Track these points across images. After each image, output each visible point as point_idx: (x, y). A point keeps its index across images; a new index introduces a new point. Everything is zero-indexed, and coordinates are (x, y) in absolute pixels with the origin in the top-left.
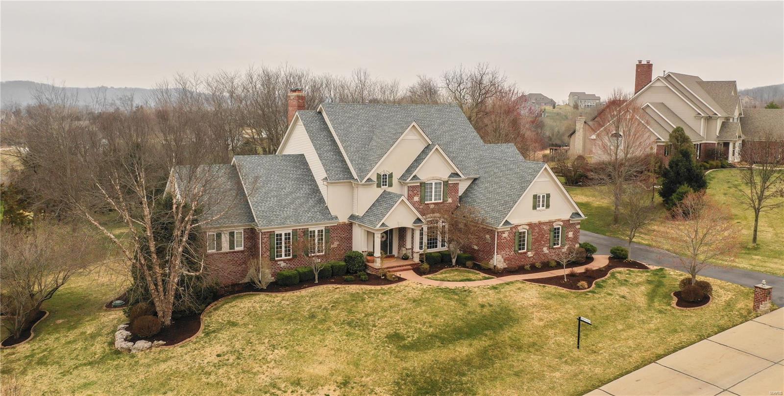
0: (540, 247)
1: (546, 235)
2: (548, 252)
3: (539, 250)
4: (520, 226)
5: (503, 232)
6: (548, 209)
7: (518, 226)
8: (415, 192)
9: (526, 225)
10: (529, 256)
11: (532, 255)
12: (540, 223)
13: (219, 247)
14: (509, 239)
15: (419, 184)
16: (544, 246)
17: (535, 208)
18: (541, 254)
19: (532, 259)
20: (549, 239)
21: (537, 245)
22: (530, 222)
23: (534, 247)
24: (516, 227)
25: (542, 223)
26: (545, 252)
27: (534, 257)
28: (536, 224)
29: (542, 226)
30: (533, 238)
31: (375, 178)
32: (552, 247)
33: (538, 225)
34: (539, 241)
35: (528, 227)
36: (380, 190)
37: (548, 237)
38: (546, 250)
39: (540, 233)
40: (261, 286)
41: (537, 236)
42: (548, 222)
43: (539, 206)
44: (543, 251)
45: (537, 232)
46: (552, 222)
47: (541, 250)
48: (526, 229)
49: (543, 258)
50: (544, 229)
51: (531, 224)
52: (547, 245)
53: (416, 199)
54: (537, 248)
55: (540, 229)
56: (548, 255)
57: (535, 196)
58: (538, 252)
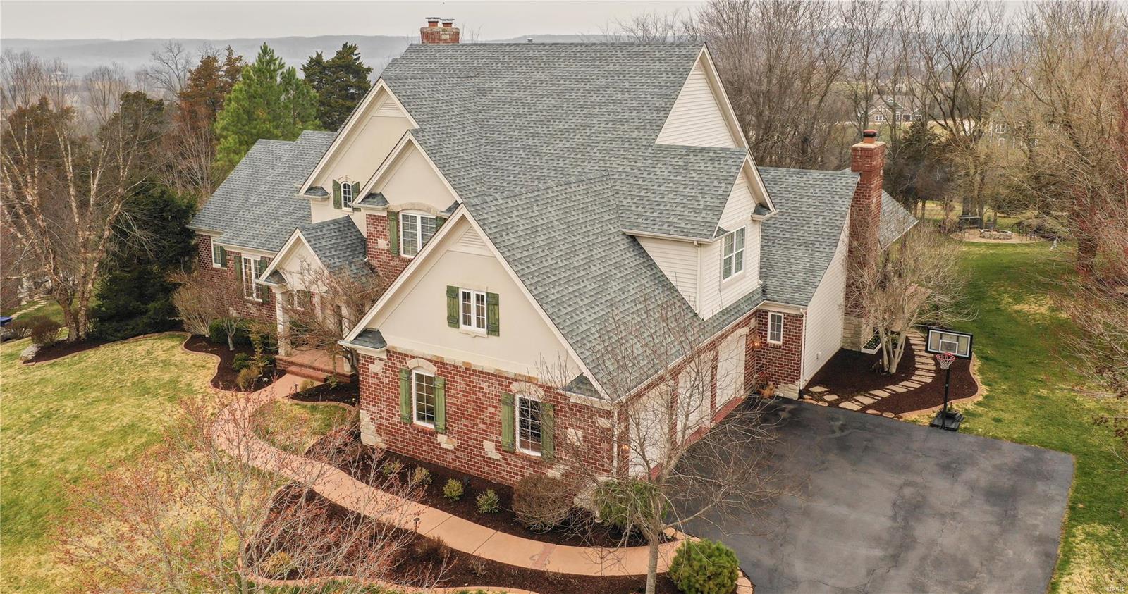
0: (473, 435)
1: (492, 410)
2: (497, 456)
3: (471, 442)
4: (412, 357)
5: (371, 360)
6: (493, 338)
7: (407, 356)
8: (380, 229)
9: (429, 360)
10: (443, 446)
11: (450, 447)
12: (470, 371)
13: (224, 264)
14: (385, 380)
15: (385, 214)
16: (485, 435)
17: (453, 321)
18: (477, 455)
19: (451, 456)
20: (500, 423)
21: (465, 425)
22: (439, 357)
23: (455, 428)
24: (403, 357)
25: (474, 371)
26: (490, 455)
27: (459, 453)
28: (456, 367)
29: (476, 379)
30: (449, 403)
31: (329, 189)
32: (510, 450)
33: (464, 372)
34: (470, 418)
35: (436, 368)
36: (339, 214)
37: (496, 415)
38: (494, 451)
39: (473, 397)
40: (205, 331)
41: (464, 403)
42: (493, 375)
43: (467, 321)
44: (484, 449)
45: (463, 391)
46: (507, 378)
47: (477, 444)
48: (429, 371)
49: (487, 468)
50: (483, 389)
51: (443, 363)
52: (495, 439)
53: (382, 244)
54: (465, 433)
55: (469, 386)
56: (498, 465)
57: (452, 292)
58: (468, 445)
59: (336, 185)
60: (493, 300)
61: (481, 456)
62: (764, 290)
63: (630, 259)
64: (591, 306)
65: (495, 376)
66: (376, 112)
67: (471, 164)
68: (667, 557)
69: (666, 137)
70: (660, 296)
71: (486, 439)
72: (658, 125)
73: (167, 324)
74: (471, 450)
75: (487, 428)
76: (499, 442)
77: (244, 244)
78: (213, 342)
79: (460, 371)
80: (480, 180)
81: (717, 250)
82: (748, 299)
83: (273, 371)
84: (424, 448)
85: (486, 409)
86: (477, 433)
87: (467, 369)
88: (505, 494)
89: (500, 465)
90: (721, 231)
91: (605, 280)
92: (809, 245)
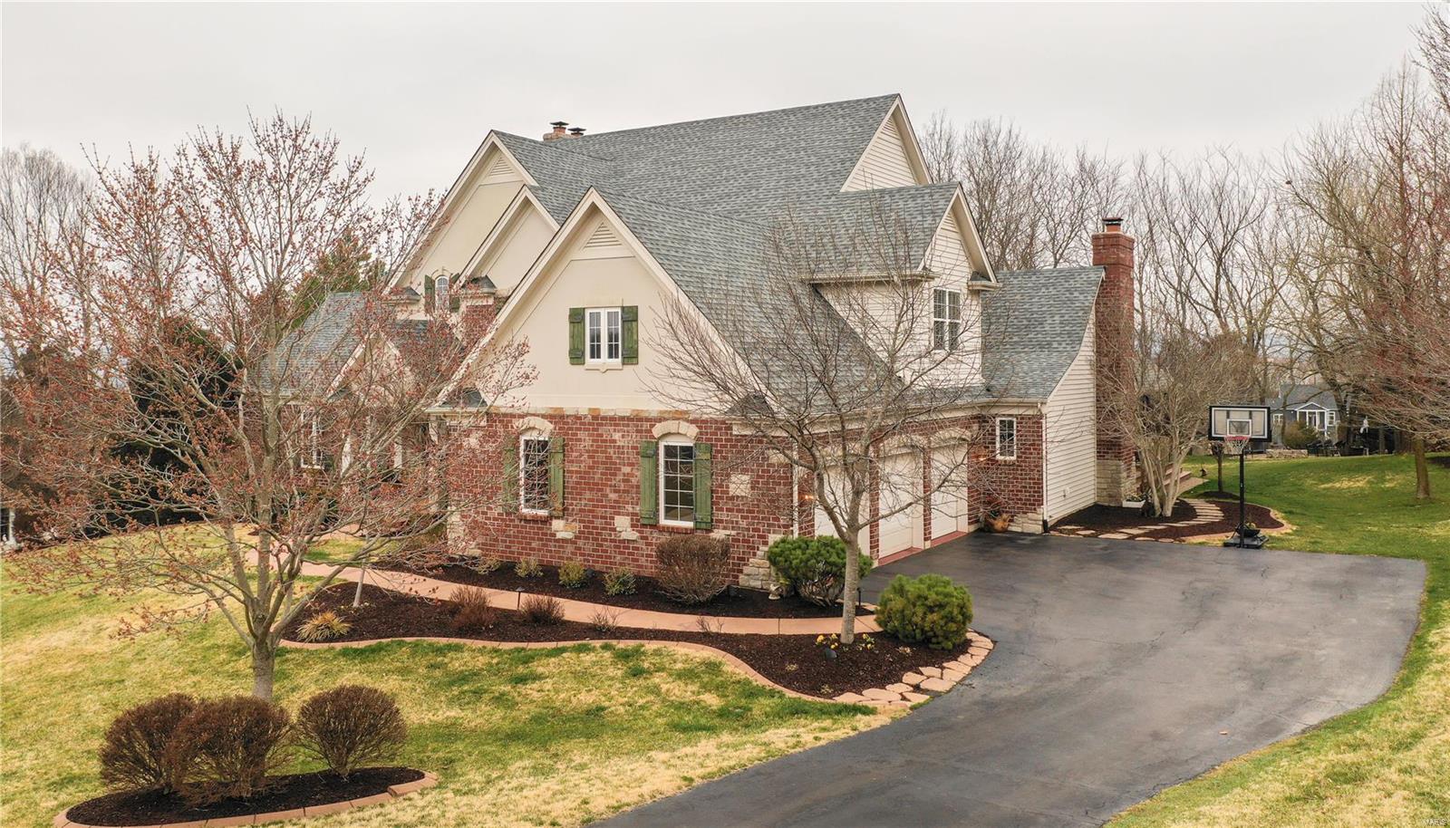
0: (600, 511)
1: (627, 470)
2: (633, 535)
3: (598, 522)
4: (521, 416)
5: (462, 430)
6: (629, 368)
7: (513, 416)
9: (543, 416)
10: (559, 536)
11: (569, 535)
12: (598, 419)
14: (484, 457)
16: (617, 509)
17: (576, 357)
18: (606, 540)
19: (570, 548)
20: (638, 487)
21: (590, 500)
22: (556, 409)
23: (576, 505)
24: (509, 419)
25: (604, 418)
26: (624, 536)
27: (580, 543)
28: (579, 418)
29: (607, 431)
30: (569, 472)
31: (420, 289)
32: (652, 522)
33: (590, 424)
34: (597, 487)
35: (552, 426)
37: (632, 475)
38: (629, 529)
39: (601, 457)
41: (590, 467)
42: (629, 419)
43: (596, 353)
44: (614, 530)
45: (588, 451)
46: (648, 420)
47: (606, 523)
48: (544, 430)
49: (618, 557)
50: (615, 441)
51: (562, 417)
52: (631, 510)
54: (590, 511)
55: (597, 441)
56: (634, 548)
57: (577, 317)
58: (594, 528)
59: (430, 284)
60: (631, 315)
61: (611, 541)
62: (989, 389)
64: (760, 325)
65: (632, 420)
69: (854, 184)
70: (851, 348)
71: (619, 514)
74: (598, 534)
75: (620, 497)
76: (636, 514)
79: (584, 424)
84: (533, 545)
85: (620, 469)
86: (605, 507)
87: (595, 418)
89: (637, 549)
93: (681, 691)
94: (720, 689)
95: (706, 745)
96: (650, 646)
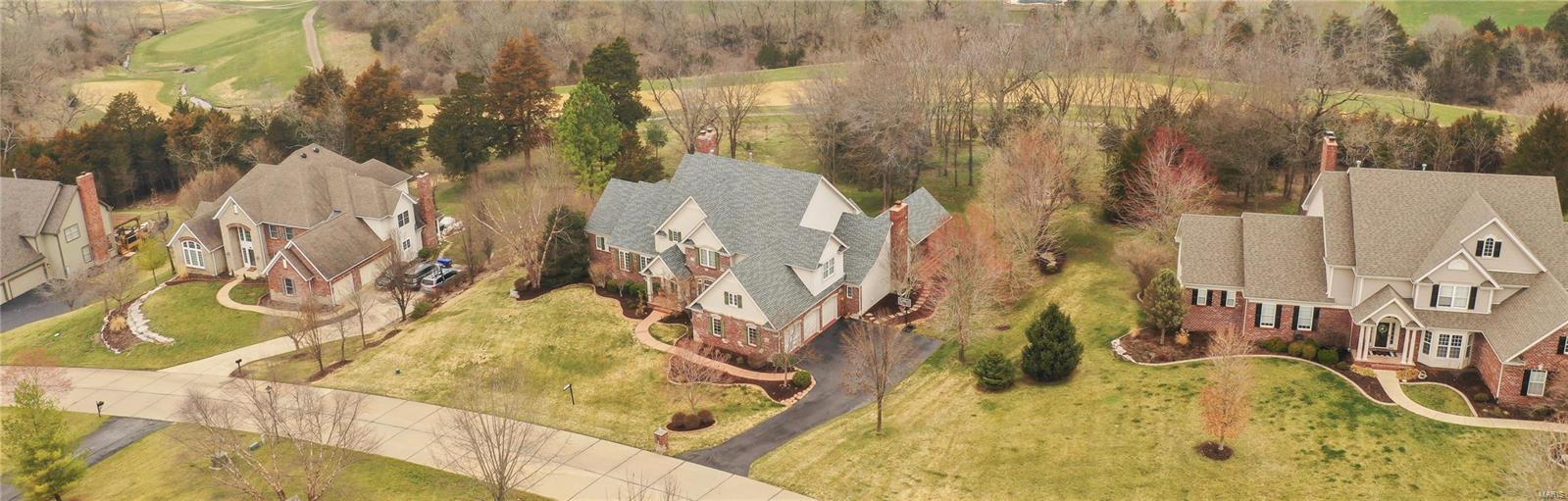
0: (734, 339)
1: (740, 331)
2: (743, 346)
4: (713, 313)
5: (697, 313)
6: (740, 308)
7: (711, 313)
8: (691, 253)
9: (718, 314)
10: (724, 342)
11: (727, 342)
13: (603, 248)
14: (703, 320)
15: (693, 247)
16: (738, 339)
17: (727, 303)
18: (736, 345)
19: (727, 345)
20: (743, 335)
21: (731, 336)
23: (728, 336)
24: (709, 313)
25: (734, 318)
26: (740, 345)
27: (730, 344)
29: (735, 321)
30: (726, 328)
31: (667, 233)
32: (747, 344)
34: (733, 333)
35: (721, 317)
36: (673, 243)
37: (742, 332)
38: (742, 344)
39: (734, 327)
40: (603, 285)
41: (731, 328)
42: (740, 320)
43: (731, 303)
44: (738, 343)
45: (730, 325)
46: (745, 321)
47: (736, 341)
48: (719, 318)
49: (738, 349)
50: (737, 324)
51: (723, 315)
52: (742, 340)
53: (692, 259)
54: (731, 338)
55: (733, 323)
56: (743, 348)
57: (726, 293)
58: (733, 342)
59: (670, 232)
60: (740, 297)
62: (845, 277)
63: (788, 276)
64: (771, 298)
66: (687, 206)
67: (728, 229)
68: (790, 376)
69: (805, 223)
70: (798, 289)
72: (800, 217)
73: (583, 279)
74: (734, 344)
75: (739, 337)
77: (621, 246)
78: (609, 290)
79: (729, 318)
80: (731, 237)
81: (821, 271)
82: (836, 283)
83: (649, 311)
84: (717, 343)
85: (738, 330)
86: (736, 338)
87: (731, 318)
88: (745, 358)
90: (820, 265)
91: (777, 286)
92: (868, 255)
93: (754, 399)
94: (760, 398)
95: (757, 415)
96: (748, 385)
